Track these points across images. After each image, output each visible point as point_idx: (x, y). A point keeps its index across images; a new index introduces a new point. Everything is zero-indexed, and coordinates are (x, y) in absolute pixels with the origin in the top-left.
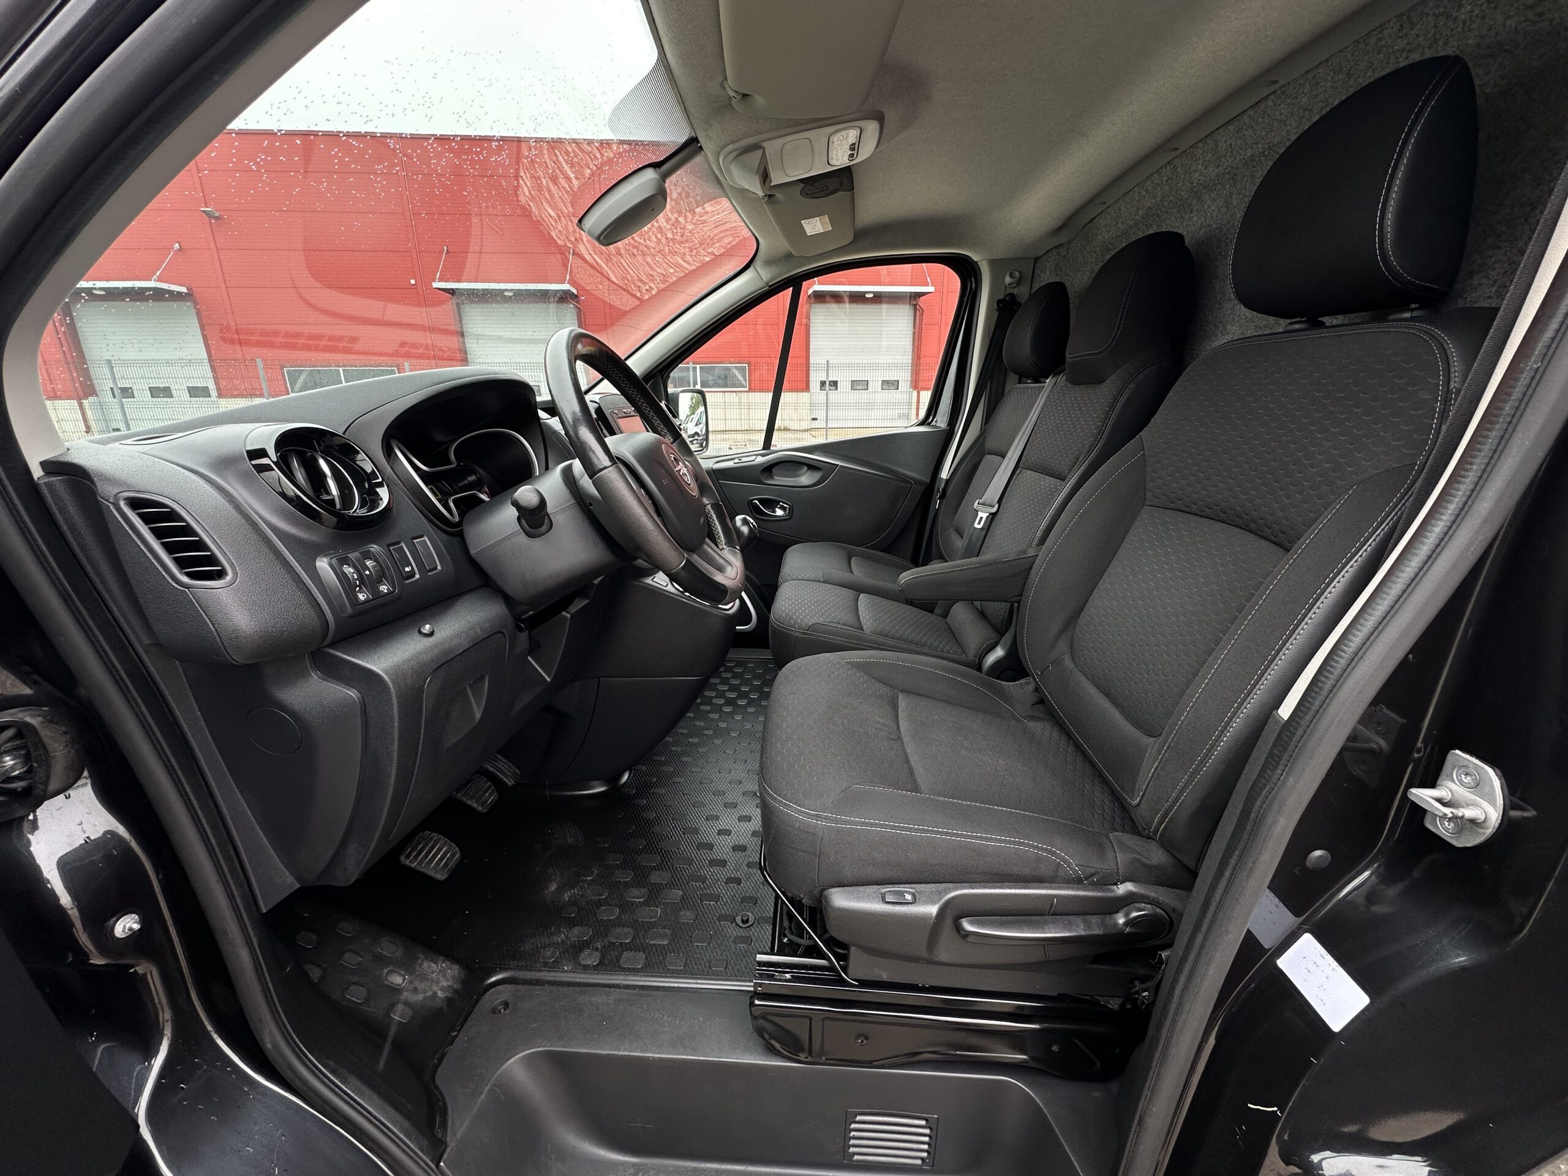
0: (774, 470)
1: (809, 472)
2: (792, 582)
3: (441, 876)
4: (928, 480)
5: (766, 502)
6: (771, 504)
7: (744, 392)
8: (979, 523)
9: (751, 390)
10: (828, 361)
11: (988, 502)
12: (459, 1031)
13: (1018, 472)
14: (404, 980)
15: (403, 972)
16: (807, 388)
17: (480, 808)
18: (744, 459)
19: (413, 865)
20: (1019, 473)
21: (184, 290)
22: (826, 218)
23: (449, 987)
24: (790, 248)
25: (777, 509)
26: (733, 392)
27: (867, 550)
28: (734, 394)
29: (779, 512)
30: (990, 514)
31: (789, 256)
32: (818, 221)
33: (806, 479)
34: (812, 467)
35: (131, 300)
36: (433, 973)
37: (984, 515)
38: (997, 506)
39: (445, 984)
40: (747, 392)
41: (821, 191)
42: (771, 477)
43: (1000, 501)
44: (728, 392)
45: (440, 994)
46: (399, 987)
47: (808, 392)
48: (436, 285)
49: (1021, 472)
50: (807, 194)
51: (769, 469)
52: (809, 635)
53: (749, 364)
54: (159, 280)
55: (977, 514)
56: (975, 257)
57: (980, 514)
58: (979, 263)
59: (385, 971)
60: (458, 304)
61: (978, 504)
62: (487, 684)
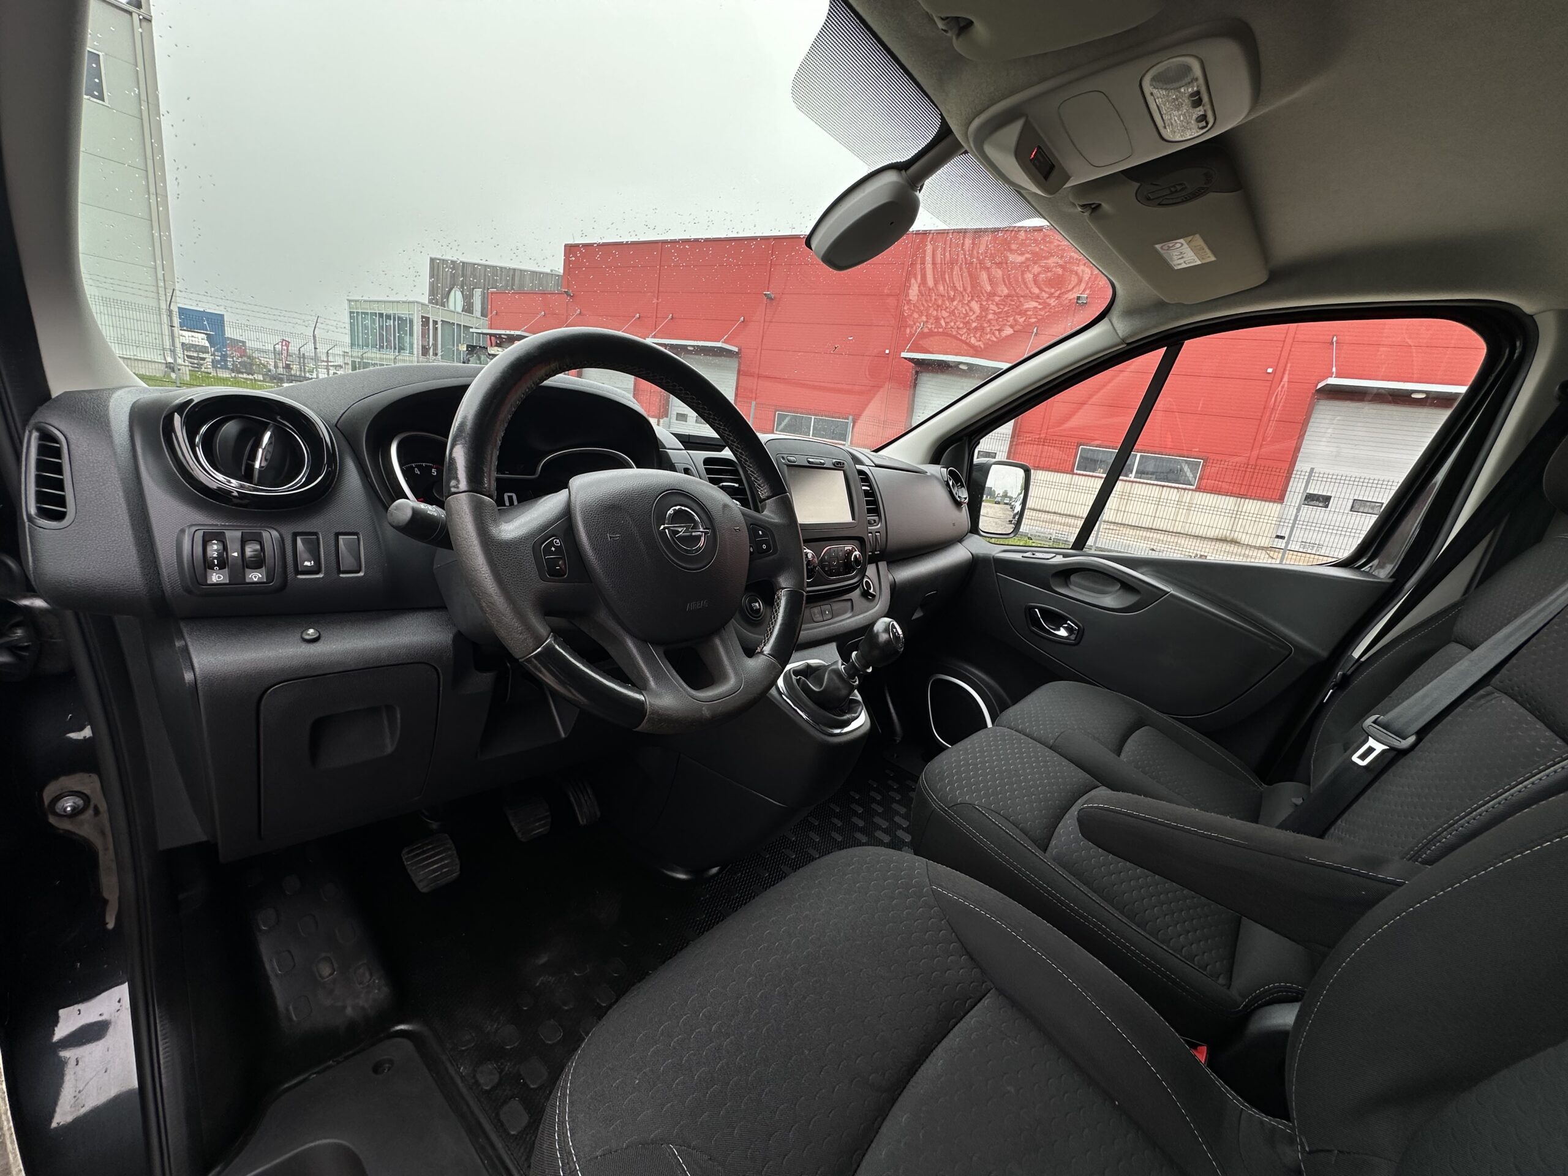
0: (1073, 578)
1: (1120, 592)
2: (1006, 729)
3: (423, 887)
4: (1324, 654)
5: (1048, 615)
6: (1058, 620)
7: (1189, 490)
8: (1363, 757)
9: (1199, 489)
10: (1312, 469)
11: (1397, 725)
12: (338, 1063)
13: (1482, 692)
14: (330, 975)
15: (336, 966)
16: (1281, 499)
17: (519, 835)
18: (1038, 555)
19: (405, 863)
20: (1483, 696)
21: (736, 349)
22: (1198, 240)
23: (363, 1008)
24: (1155, 292)
25: (1061, 628)
26: (1175, 488)
27: (1178, 724)
28: (1176, 490)
29: (1063, 632)
30: (1392, 749)
31: (1160, 306)
32: (1186, 245)
33: (1111, 600)
34: (1127, 585)
35: (704, 355)
36: (360, 984)
37: (1379, 748)
38: (1412, 739)
39: (361, 1003)
40: (1192, 490)
41: (1172, 193)
42: (1066, 583)
43: (1422, 733)
44: (1167, 487)
45: (349, 1011)
46: (319, 979)
47: (1282, 503)
48: (904, 355)
49: (1489, 694)
50: (1149, 199)
51: (1065, 574)
52: (949, 815)
53: (1205, 461)
54: (725, 342)
55: (1366, 741)
56: (1527, 306)
57: (1372, 742)
58: (1536, 318)
59: (323, 955)
60: (917, 373)
61: (1375, 722)
62: (399, 716)
